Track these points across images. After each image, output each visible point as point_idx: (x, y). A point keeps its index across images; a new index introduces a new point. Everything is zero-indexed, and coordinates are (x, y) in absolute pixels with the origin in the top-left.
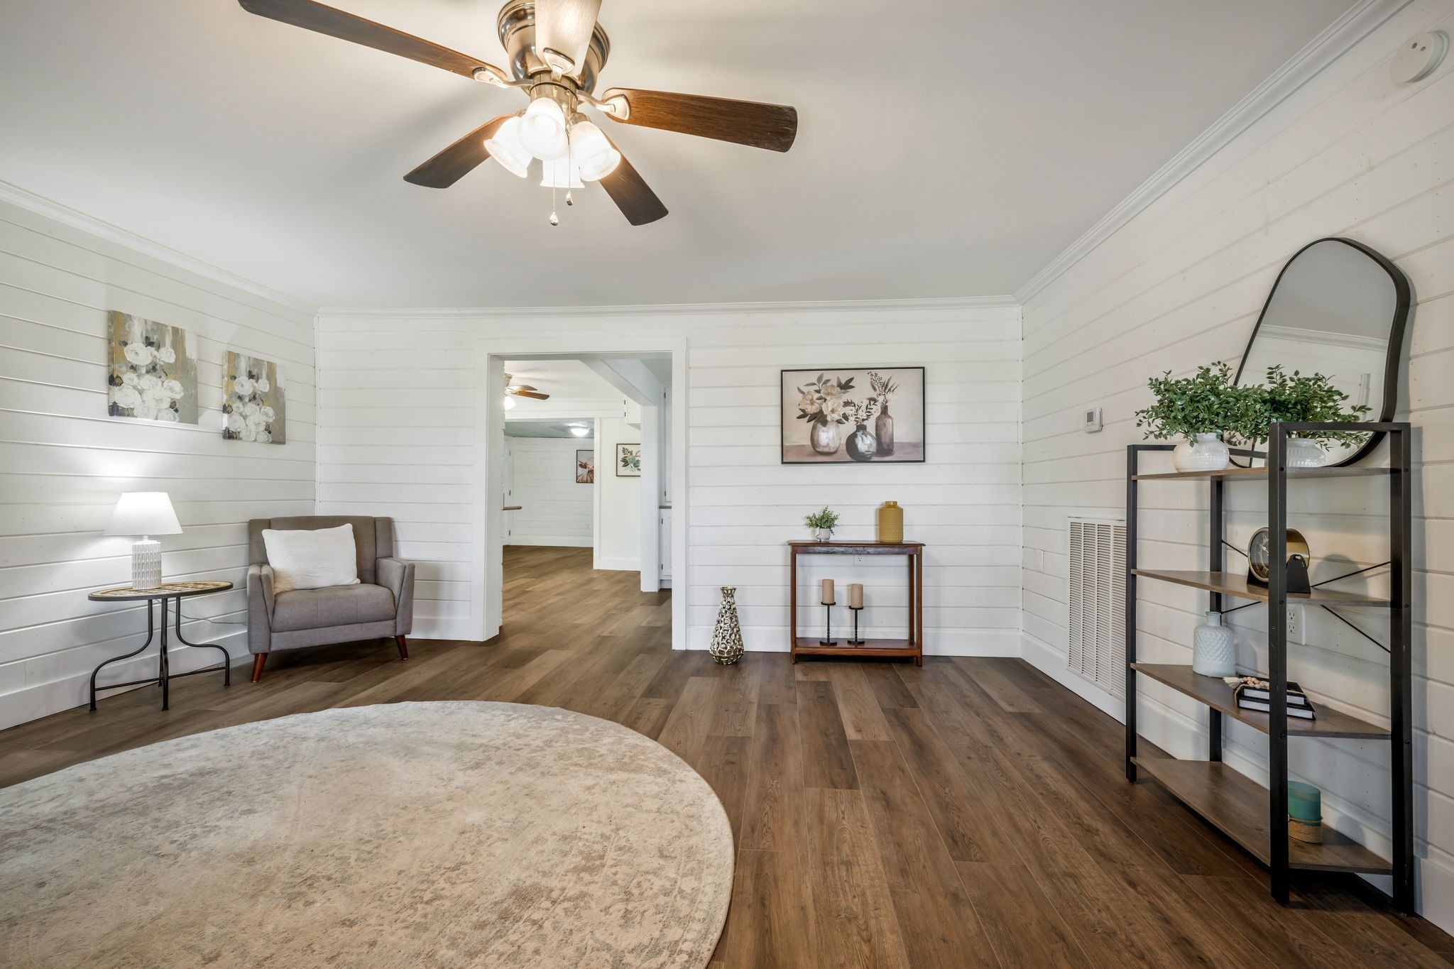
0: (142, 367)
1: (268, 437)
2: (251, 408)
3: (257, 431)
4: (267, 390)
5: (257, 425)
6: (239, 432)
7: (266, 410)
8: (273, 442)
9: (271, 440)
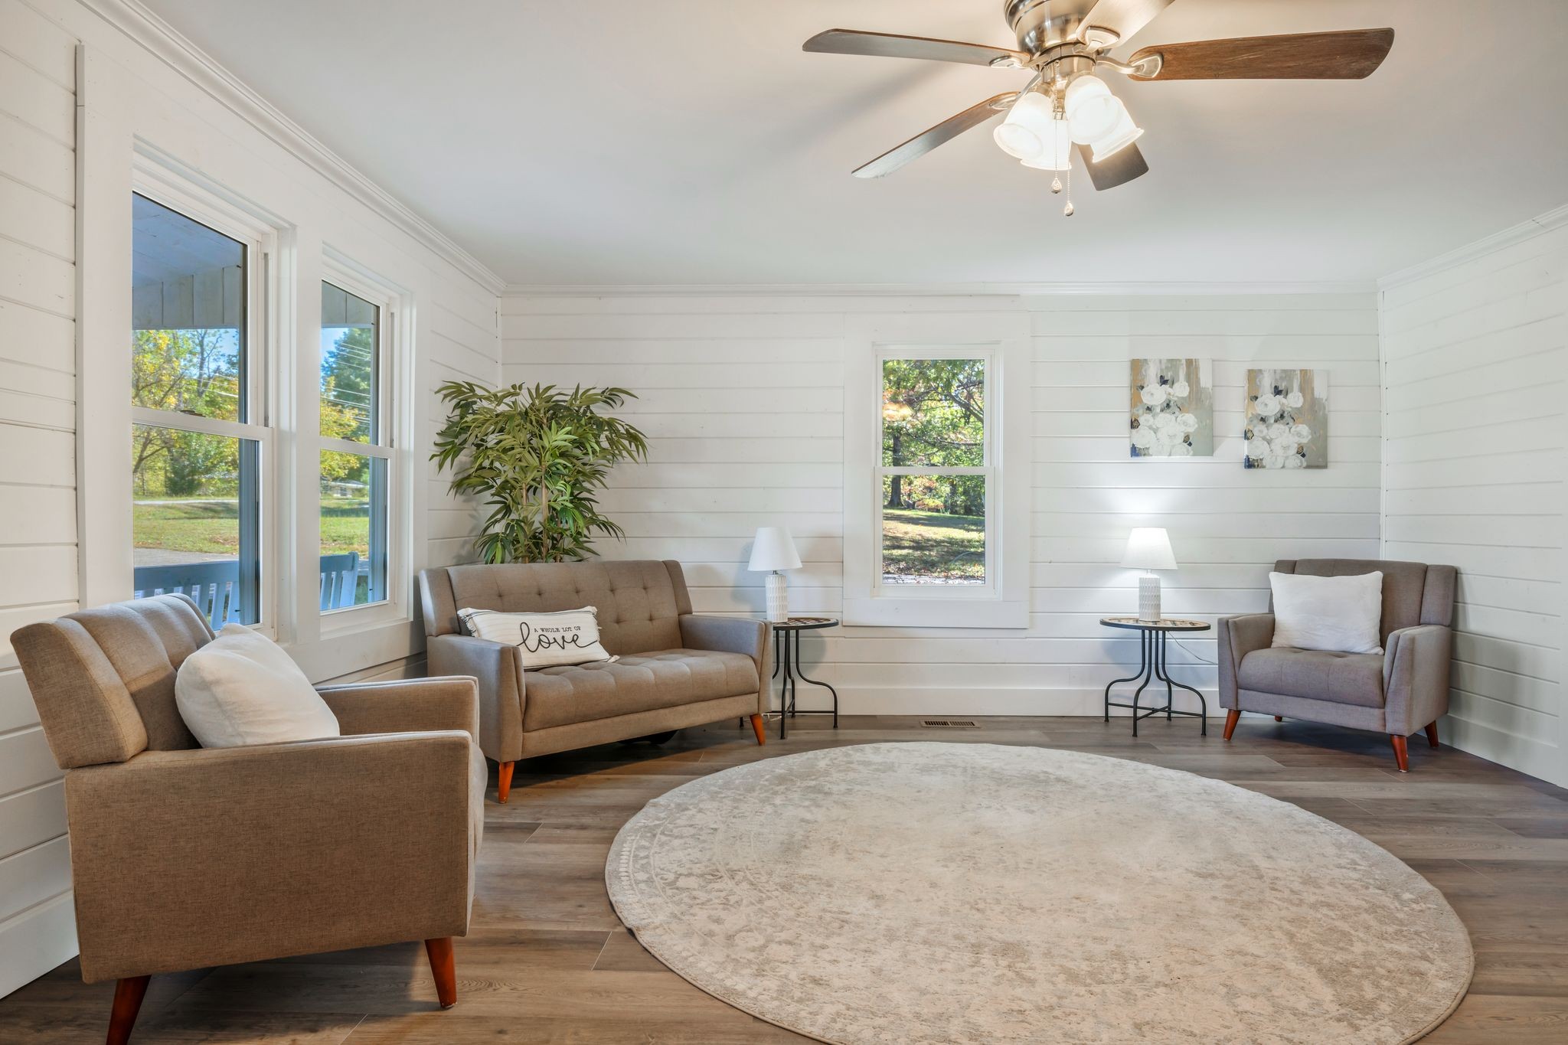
0: (1157, 406)
1: (1301, 462)
2: (1277, 430)
3: (1285, 455)
4: (1299, 404)
5: (1286, 448)
6: (1261, 460)
7: (1298, 429)
8: (1308, 467)
9: (1305, 464)
